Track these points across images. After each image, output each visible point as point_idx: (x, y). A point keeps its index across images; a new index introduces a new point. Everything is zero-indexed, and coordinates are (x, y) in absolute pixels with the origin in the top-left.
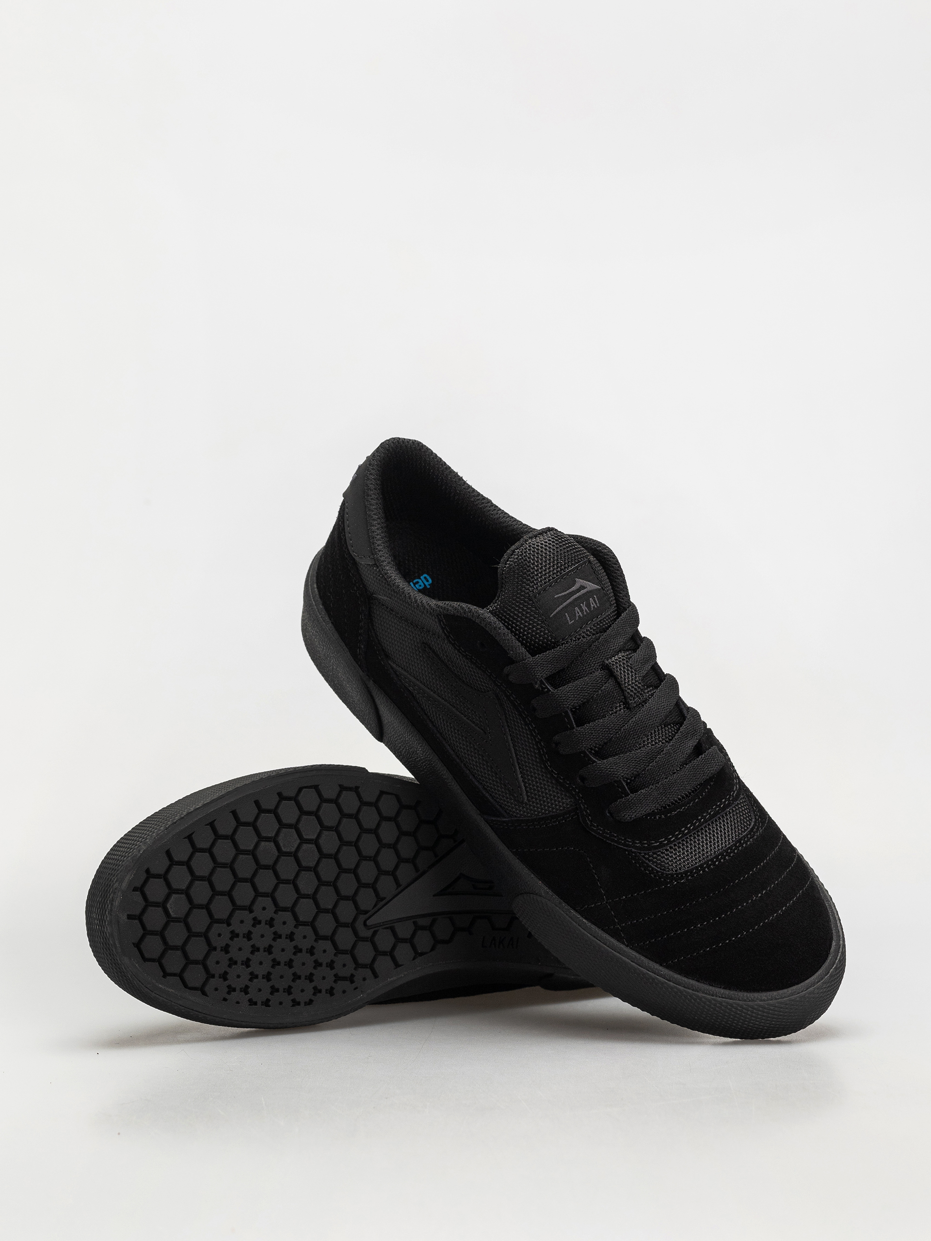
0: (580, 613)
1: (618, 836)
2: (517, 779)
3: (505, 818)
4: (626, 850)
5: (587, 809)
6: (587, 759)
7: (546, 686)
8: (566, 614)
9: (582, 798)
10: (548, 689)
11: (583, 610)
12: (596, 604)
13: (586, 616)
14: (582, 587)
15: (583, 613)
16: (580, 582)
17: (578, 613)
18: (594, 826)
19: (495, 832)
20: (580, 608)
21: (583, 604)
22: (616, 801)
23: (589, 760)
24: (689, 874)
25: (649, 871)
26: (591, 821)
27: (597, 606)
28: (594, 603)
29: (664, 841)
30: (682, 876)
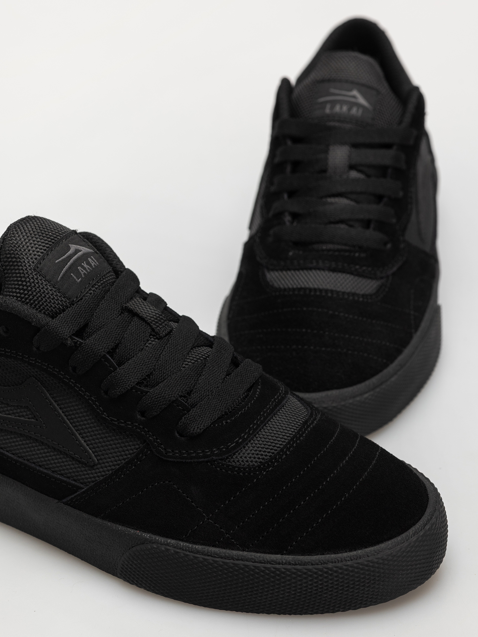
0: (84, 271)
1: (195, 452)
2: (82, 445)
3: (83, 488)
4: (207, 462)
5: (157, 439)
6: (140, 393)
7: (77, 340)
8: (72, 274)
9: (148, 431)
10: (80, 341)
11: (86, 268)
12: (95, 263)
13: (90, 272)
14: (77, 251)
15: (86, 271)
16: (73, 247)
17: (83, 271)
18: (170, 452)
19: (79, 509)
20: (83, 267)
21: (84, 263)
22: (181, 419)
23: (142, 393)
24: (273, 461)
25: (236, 471)
26: (165, 449)
27: (97, 264)
28: (93, 261)
29: (239, 440)
30: (268, 465)
